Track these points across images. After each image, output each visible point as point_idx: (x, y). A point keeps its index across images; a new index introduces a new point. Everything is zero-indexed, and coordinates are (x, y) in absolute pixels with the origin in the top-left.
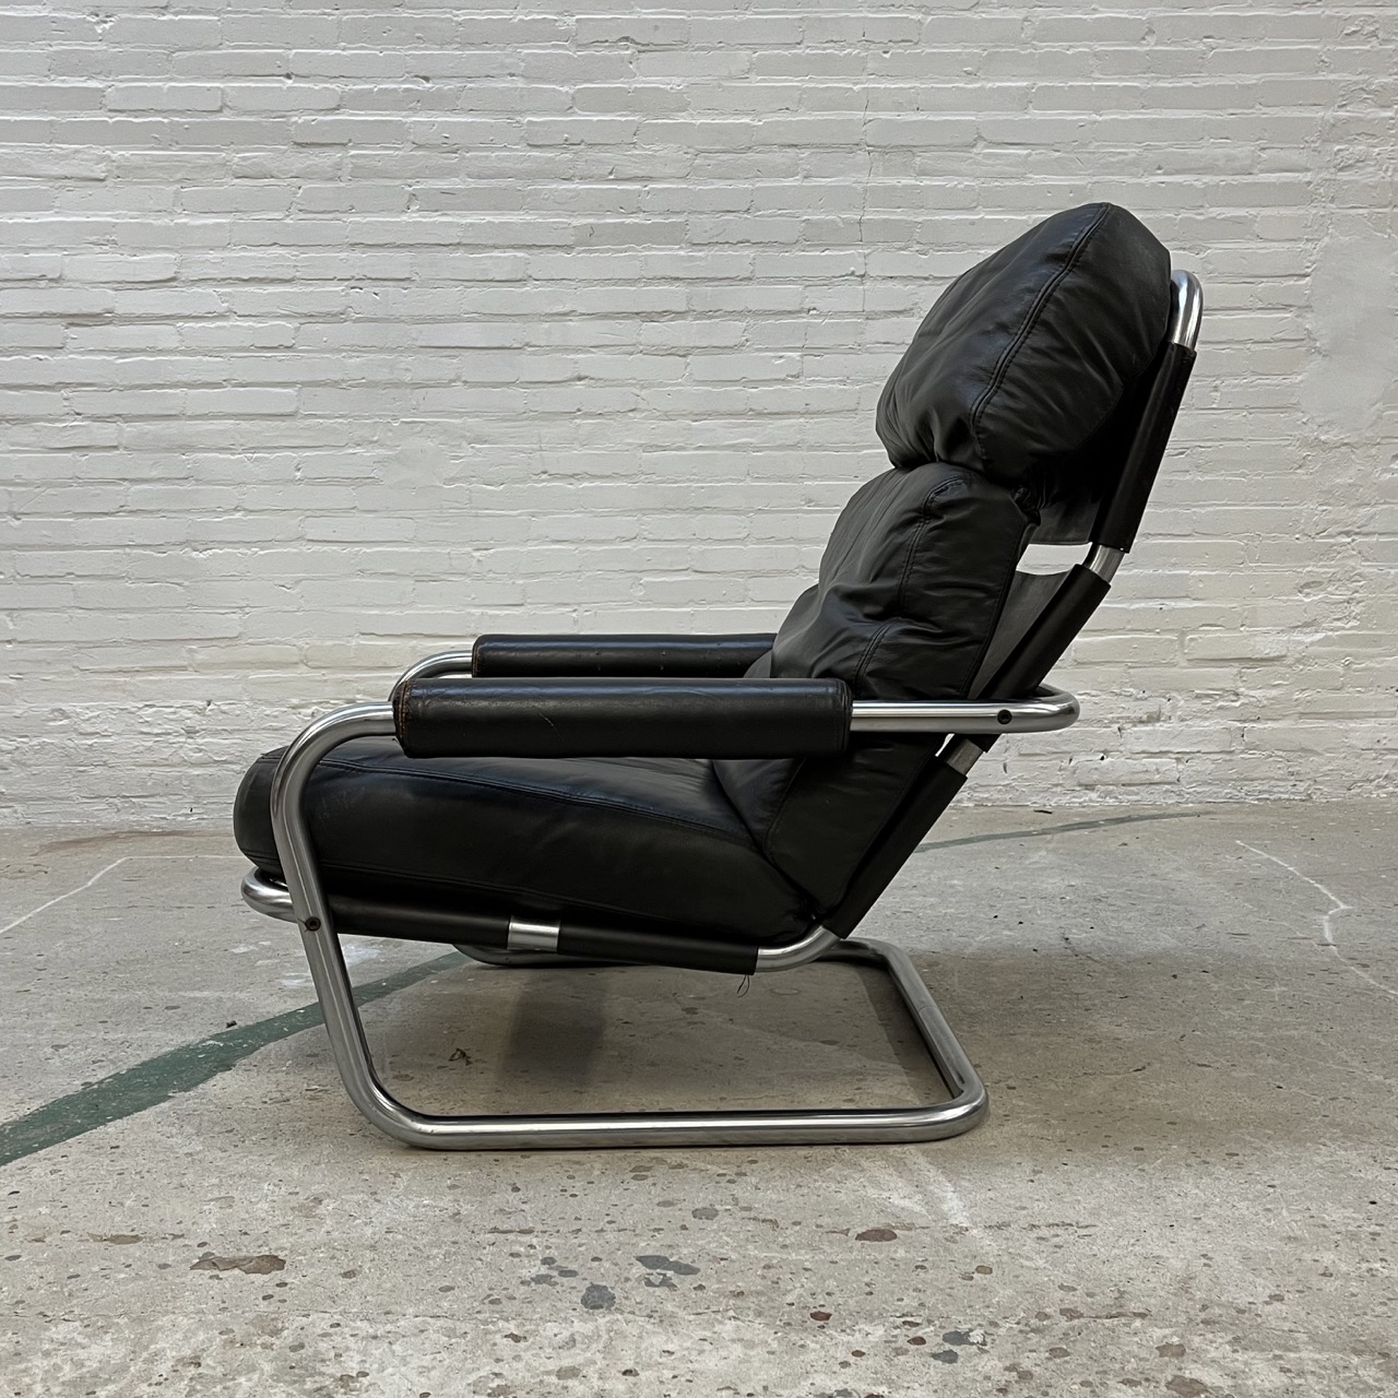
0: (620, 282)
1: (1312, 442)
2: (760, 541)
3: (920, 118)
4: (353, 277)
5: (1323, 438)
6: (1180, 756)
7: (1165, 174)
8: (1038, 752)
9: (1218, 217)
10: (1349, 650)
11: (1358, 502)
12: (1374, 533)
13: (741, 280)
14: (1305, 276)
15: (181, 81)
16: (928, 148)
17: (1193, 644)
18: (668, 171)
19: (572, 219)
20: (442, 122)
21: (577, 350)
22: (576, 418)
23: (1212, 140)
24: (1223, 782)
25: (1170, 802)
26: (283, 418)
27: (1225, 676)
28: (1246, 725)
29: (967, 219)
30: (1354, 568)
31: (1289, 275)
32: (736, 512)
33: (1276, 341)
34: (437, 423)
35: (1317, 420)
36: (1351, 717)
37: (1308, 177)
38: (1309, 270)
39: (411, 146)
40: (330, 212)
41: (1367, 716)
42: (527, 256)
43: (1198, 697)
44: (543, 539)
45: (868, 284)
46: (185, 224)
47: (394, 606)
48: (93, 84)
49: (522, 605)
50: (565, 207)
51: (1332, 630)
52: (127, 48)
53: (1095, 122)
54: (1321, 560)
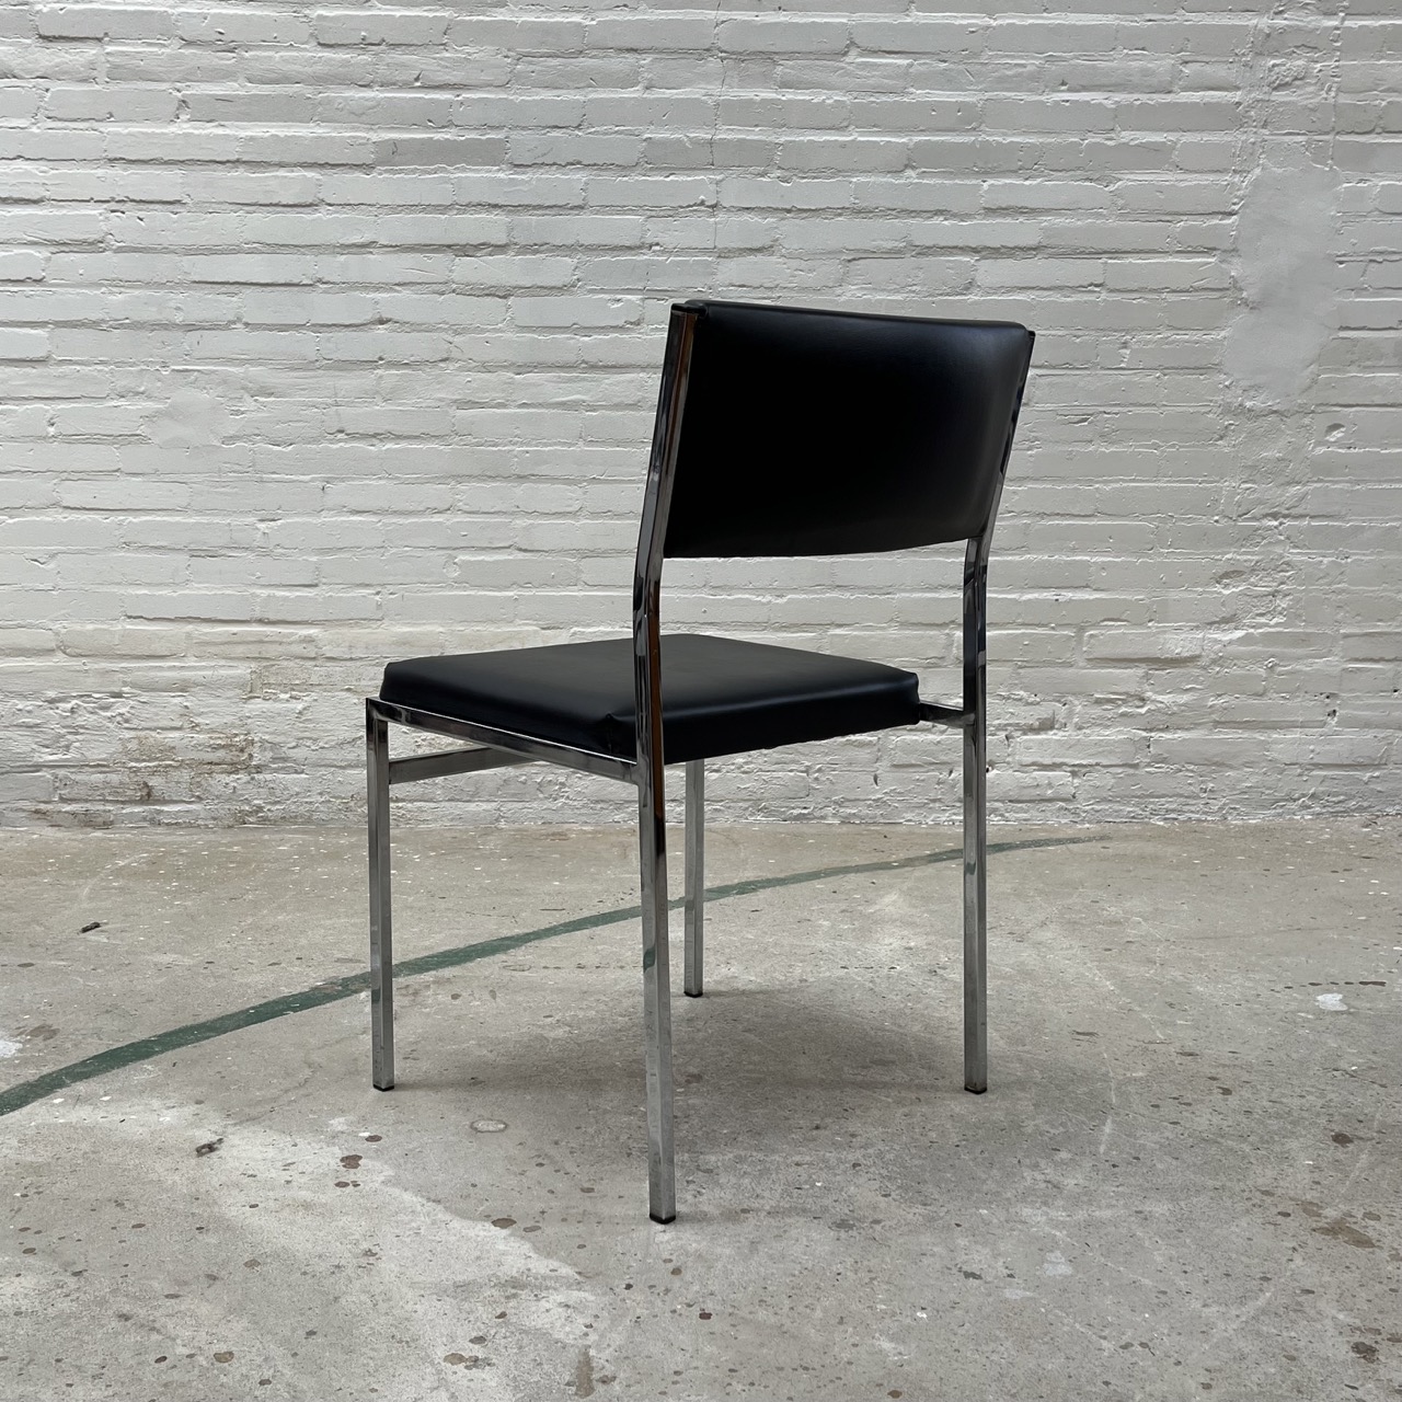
0: (429, 209)
1: (1236, 408)
2: (594, 515)
3: (782, 19)
4: (113, 199)
5: (1248, 404)
6: (1076, 769)
7: (1069, 90)
8: (913, 762)
9: (1132, 144)
10: (1272, 650)
11: (1287, 479)
12: (1302, 516)
13: (571, 208)
14: (1231, 214)
16: (792, 55)
17: (1092, 641)
18: (484, 77)
19: (371, 133)
20: (215, 15)
21: (377, 288)
22: (377, 368)
23: (1125, 51)
24: (1124, 798)
25: (1063, 821)
26: (33, 364)
27: (1129, 677)
28: (1153, 734)
29: (836, 141)
30: (1282, 557)
31: (1214, 213)
32: (568, 481)
33: (1197, 290)
34: (214, 372)
35: (1242, 383)
36: (1275, 726)
37: (1237, 96)
38: (1236, 208)
39: (177, 43)
40: (84, 120)
41: (1293, 725)
42: (318, 176)
43: (1098, 702)
44: (341, 509)
45: (721, 217)
47: (167, 585)
49: (316, 585)
50: (364, 118)
51: (1253, 627)
53: (988, 27)
54: (1242, 546)
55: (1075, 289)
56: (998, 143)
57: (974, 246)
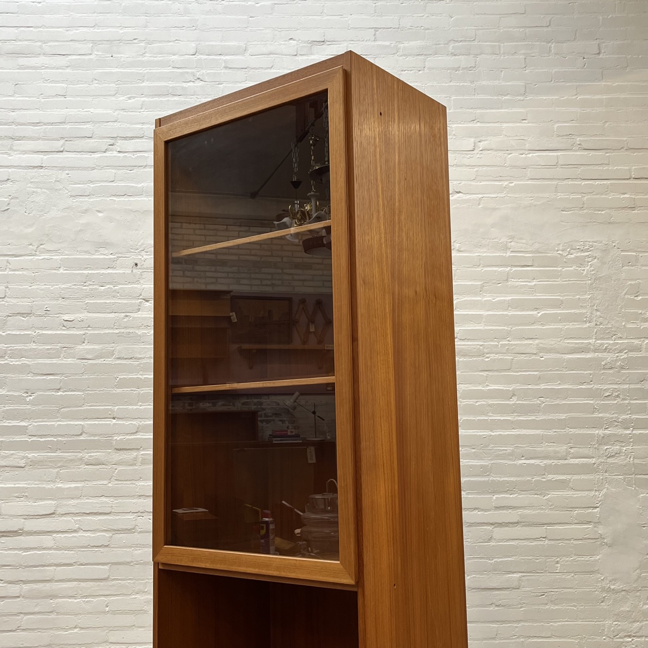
1: (607, 589)
4: (139, 511)
5: (612, 587)
7: (525, 459)
9: (553, 480)
11: (633, 620)
12: (643, 636)
14: (596, 507)
15: (64, 422)
23: (547, 444)
26: (101, 581)
31: (589, 507)
33: (586, 539)
35: (609, 578)
37: (593, 461)
38: (598, 505)
40: (130, 480)
46: (60, 487)
48: (23, 424)
52: (40, 407)
53: (491, 435)
55: (535, 539)
56: (498, 480)
57: (491, 522)
